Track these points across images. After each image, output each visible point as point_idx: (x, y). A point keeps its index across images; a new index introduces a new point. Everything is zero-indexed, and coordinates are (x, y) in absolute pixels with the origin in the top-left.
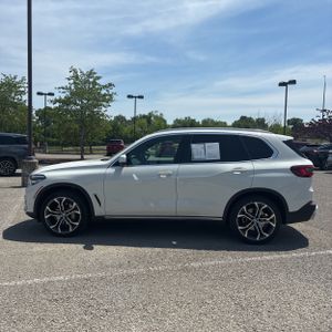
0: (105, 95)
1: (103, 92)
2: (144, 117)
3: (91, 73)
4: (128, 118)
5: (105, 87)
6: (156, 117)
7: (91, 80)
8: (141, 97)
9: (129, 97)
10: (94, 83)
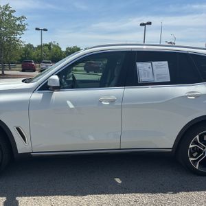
0: (19, 25)
1: (18, 23)
2: (46, 45)
3: (7, 8)
4: (35, 46)
5: (18, 19)
6: (54, 46)
7: (7, 13)
8: (45, 30)
9: (37, 29)
10: (10, 15)
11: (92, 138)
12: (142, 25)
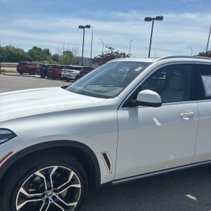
11: (172, 157)
12: (80, 27)
